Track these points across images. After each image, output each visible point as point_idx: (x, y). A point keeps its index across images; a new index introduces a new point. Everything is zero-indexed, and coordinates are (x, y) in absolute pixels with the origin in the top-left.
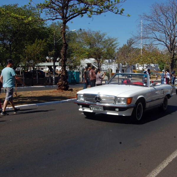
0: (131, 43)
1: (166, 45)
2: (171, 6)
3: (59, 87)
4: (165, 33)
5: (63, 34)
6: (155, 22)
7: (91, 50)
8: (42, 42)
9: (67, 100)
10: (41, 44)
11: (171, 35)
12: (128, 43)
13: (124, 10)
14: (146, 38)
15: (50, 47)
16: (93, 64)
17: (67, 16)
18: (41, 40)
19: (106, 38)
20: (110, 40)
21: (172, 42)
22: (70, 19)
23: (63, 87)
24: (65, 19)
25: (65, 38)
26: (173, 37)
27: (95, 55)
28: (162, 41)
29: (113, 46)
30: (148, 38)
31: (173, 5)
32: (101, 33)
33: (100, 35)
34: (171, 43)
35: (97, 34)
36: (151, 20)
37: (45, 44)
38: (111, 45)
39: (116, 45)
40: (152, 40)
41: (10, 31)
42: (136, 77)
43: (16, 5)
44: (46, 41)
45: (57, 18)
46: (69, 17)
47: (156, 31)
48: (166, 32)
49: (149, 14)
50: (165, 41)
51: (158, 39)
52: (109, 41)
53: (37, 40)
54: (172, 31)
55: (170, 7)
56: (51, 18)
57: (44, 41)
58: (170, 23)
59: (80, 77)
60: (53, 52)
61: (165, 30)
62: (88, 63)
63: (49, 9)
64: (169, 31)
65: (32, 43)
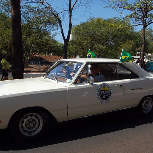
5: (143, 36)
8: (131, 42)
10: (130, 43)
17: (146, 22)
18: (130, 40)
22: (149, 24)
24: (145, 25)
25: (144, 38)
37: (133, 43)
41: (111, 35)
43: (115, 18)
44: (134, 41)
45: (139, 25)
53: (128, 40)
56: (135, 24)
60: (139, 48)
63: (135, 18)
65: (124, 43)
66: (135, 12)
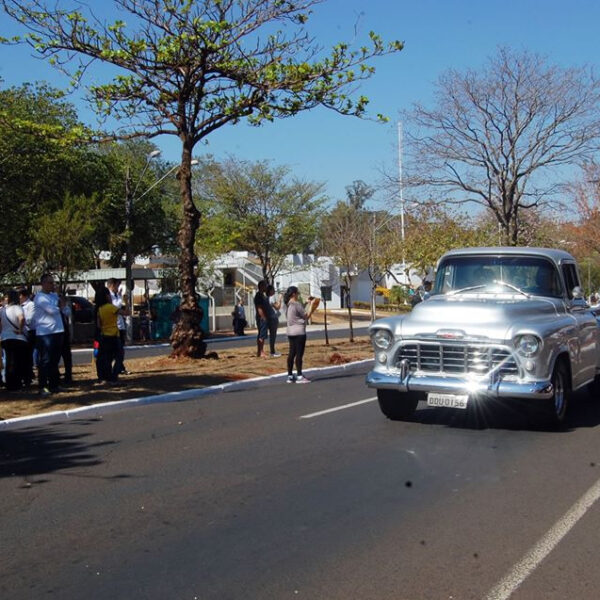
0: (359, 195)
1: (490, 202)
2: (500, 79)
3: (175, 347)
4: (486, 164)
5: (183, 181)
6: (451, 131)
7: (238, 223)
8: (87, 204)
9: (222, 386)
10: (84, 210)
11: (505, 173)
12: (350, 196)
13: (366, 102)
14: (424, 182)
15: (114, 218)
16: (242, 271)
17: (196, 125)
18: (83, 196)
19: (287, 181)
20: (299, 188)
21: (507, 193)
22: (204, 134)
23: (191, 348)
25: (190, 194)
26: (510, 176)
27: (254, 239)
28: (476, 191)
29: (310, 208)
30: (432, 182)
31: (506, 77)
32: (271, 168)
33: (267, 172)
34: (504, 196)
35: (257, 170)
36: (439, 124)
37: (98, 210)
38: (304, 207)
39: (321, 205)
40: (443, 188)
42: (387, 308)
44: (99, 200)
46: (202, 128)
47: (457, 158)
48: (489, 160)
49: (431, 107)
50: (484, 189)
51: (463, 185)
52: (298, 194)
53: (72, 195)
54: (506, 158)
55: (497, 83)
57: (93, 200)
58: (501, 133)
59: (210, 315)
60: (127, 233)
61: (485, 155)
62: (225, 266)
64: (497, 160)
65: (54, 209)
66: (147, 78)
